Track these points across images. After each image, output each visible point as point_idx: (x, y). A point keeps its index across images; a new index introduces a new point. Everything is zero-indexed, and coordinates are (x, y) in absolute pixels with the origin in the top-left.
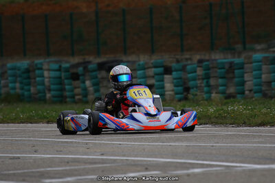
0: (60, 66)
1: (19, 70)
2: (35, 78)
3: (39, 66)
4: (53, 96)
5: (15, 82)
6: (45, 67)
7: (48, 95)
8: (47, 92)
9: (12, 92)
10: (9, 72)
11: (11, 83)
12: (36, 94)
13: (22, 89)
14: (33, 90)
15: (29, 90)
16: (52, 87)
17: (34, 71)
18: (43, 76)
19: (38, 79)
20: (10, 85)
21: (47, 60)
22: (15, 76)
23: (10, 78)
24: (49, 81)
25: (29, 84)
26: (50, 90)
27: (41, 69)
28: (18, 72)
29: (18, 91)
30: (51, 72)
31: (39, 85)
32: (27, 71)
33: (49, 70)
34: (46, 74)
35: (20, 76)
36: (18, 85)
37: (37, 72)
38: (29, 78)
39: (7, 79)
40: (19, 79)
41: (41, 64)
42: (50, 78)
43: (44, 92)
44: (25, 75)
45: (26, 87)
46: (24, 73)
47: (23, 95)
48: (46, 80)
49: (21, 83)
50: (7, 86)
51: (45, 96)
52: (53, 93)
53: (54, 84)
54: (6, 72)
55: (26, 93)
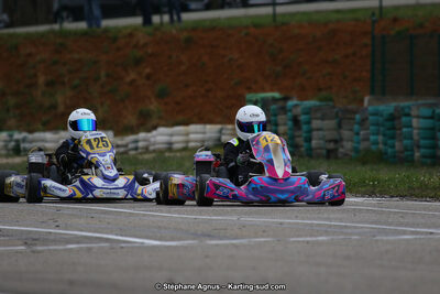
0: (434, 112)
1: (382, 116)
2: (400, 129)
3: (407, 111)
4: (424, 156)
5: (377, 134)
6: (414, 112)
7: (417, 154)
8: (416, 149)
9: (374, 147)
10: (371, 118)
11: (373, 134)
12: (402, 152)
13: (385, 144)
14: (398, 145)
15: (393, 147)
16: (422, 142)
17: (399, 118)
18: (411, 126)
19: (405, 130)
20: (372, 138)
21: (420, 102)
22: (377, 124)
23: (372, 128)
24: (418, 134)
25: (393, 138)
26: (419, 147)
27: (408, 115)
28: (381, 119)
29: (381, 146)
30: (421, 120)
31: (405, 138)
32: (392, 118)
33: (418, 117)
34: (415, 122)
35: (383, 126)
36: (380, 138)
37: (404, 119)
38: (394, 128)
39: (368, 129)
40: (382, 129)
41: (409, 107)
42: (419, 129)
43: (412, 150)
44: (389, 124)
45: (390, 142)
46: (387, 120)
47: (386, 153)
48: (415, 132)
49: (384, 135)
50: (367, 139)
51: (413, 155)
52: (423, 150)
53: (424, 138)
54: (367, 119)
55: (390, 150)
